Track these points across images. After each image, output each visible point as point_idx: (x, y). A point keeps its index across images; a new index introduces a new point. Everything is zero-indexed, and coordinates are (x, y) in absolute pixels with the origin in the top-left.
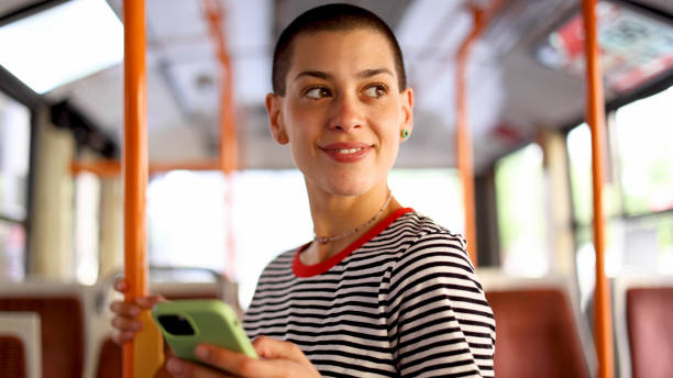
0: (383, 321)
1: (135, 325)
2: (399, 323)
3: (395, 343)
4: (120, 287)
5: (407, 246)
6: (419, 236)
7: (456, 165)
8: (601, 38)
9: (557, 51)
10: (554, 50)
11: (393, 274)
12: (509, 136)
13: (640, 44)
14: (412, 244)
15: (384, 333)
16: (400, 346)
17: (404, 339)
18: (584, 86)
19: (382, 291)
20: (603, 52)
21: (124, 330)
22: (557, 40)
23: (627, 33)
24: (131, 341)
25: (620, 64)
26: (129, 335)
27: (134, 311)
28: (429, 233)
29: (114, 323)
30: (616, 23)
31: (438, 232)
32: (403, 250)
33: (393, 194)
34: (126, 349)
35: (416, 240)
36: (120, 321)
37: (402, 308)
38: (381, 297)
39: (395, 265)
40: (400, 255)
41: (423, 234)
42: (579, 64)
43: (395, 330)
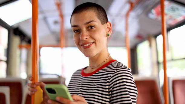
0: (107, 90)
1: (35, 90)
2: (112, 91)
3: (110, 96)
4: (31, 79)
5: (115, 70)
6: (119, 68)
7: (126, 46)
8: (166, 11)
9: (154, 14)
10: (153, 14)
11: (111, 78)
12: (140, 38)
13: (177, 12)
14: (117, 70)
15: (107, 93)
16: (112, 97)
17: (113, 96)
18: (161, 24)
19: (108, 82)
20: (166, 15)
21: (32, 91)
22: (154, 11)
23: (173, 9)
24: (34, 94)
25: (171, 18)
26: (33, 93)
27: (35, 86)
28: (122, 67)
29: (29, 90)
30: (170, 6)
31: (124, 67)
32: (114, 71)
33: (110, 55)
34: (32, 97)
35: (118, 69)
36: (31, 89)
37: (113, 87)
38: (108, 84)
39: (112, 75)
40: (113, 72)
41: (120, 67)
42: (160, 18)
43: (110, 93)
